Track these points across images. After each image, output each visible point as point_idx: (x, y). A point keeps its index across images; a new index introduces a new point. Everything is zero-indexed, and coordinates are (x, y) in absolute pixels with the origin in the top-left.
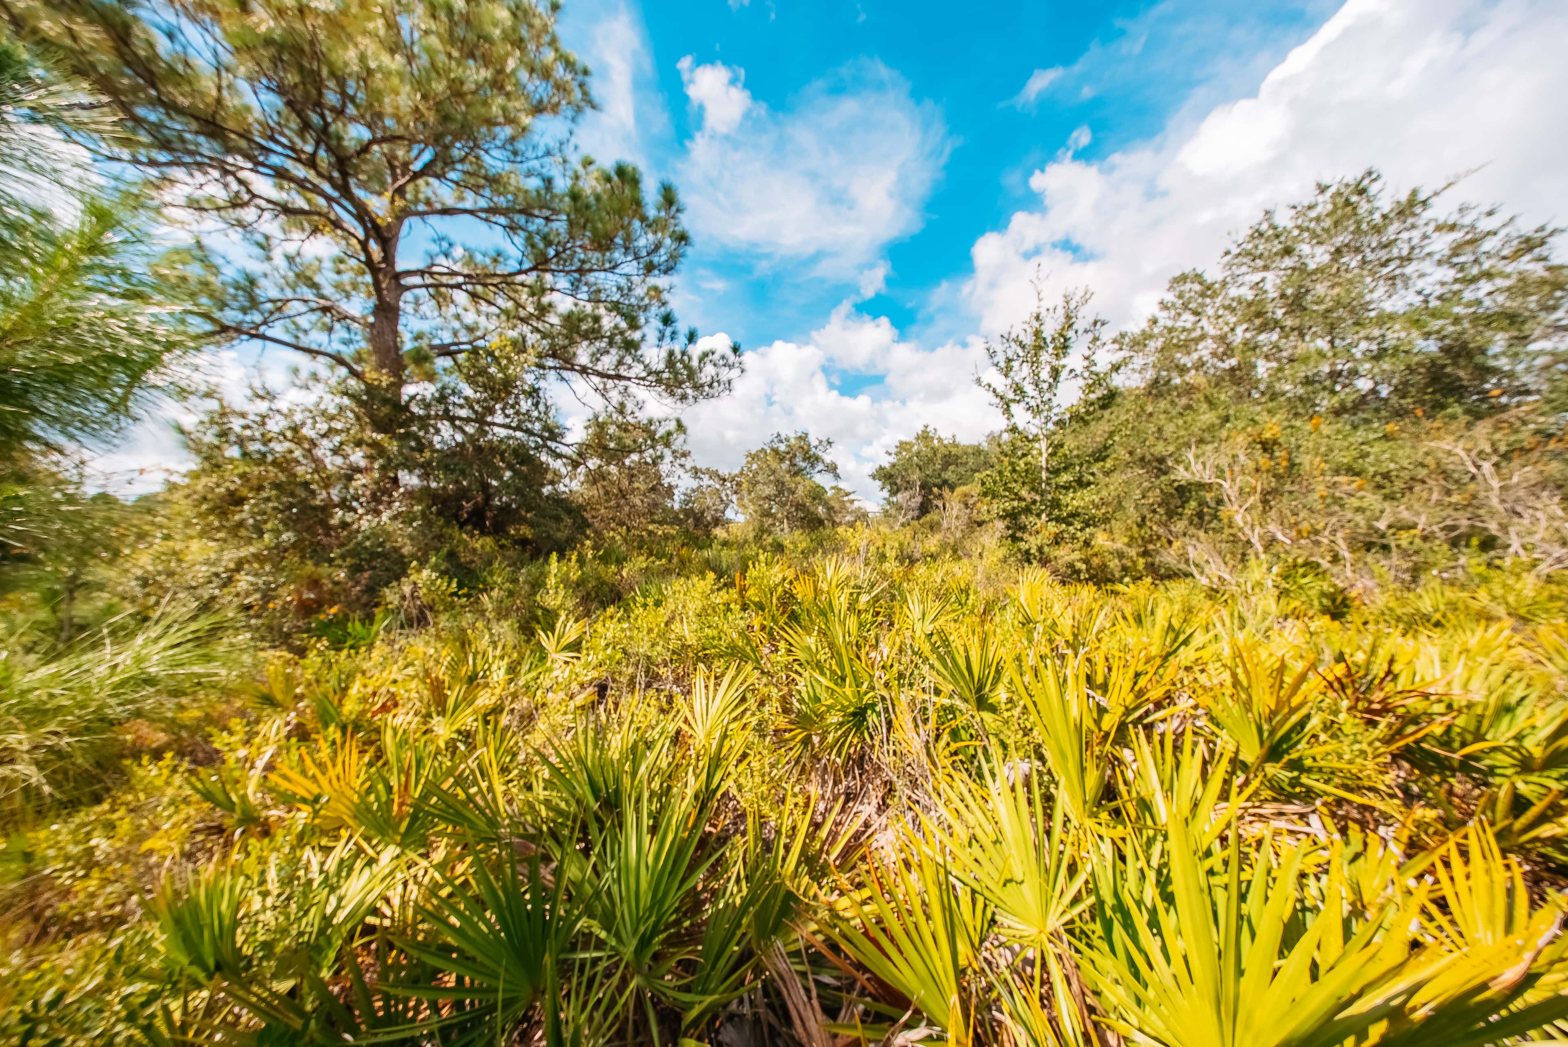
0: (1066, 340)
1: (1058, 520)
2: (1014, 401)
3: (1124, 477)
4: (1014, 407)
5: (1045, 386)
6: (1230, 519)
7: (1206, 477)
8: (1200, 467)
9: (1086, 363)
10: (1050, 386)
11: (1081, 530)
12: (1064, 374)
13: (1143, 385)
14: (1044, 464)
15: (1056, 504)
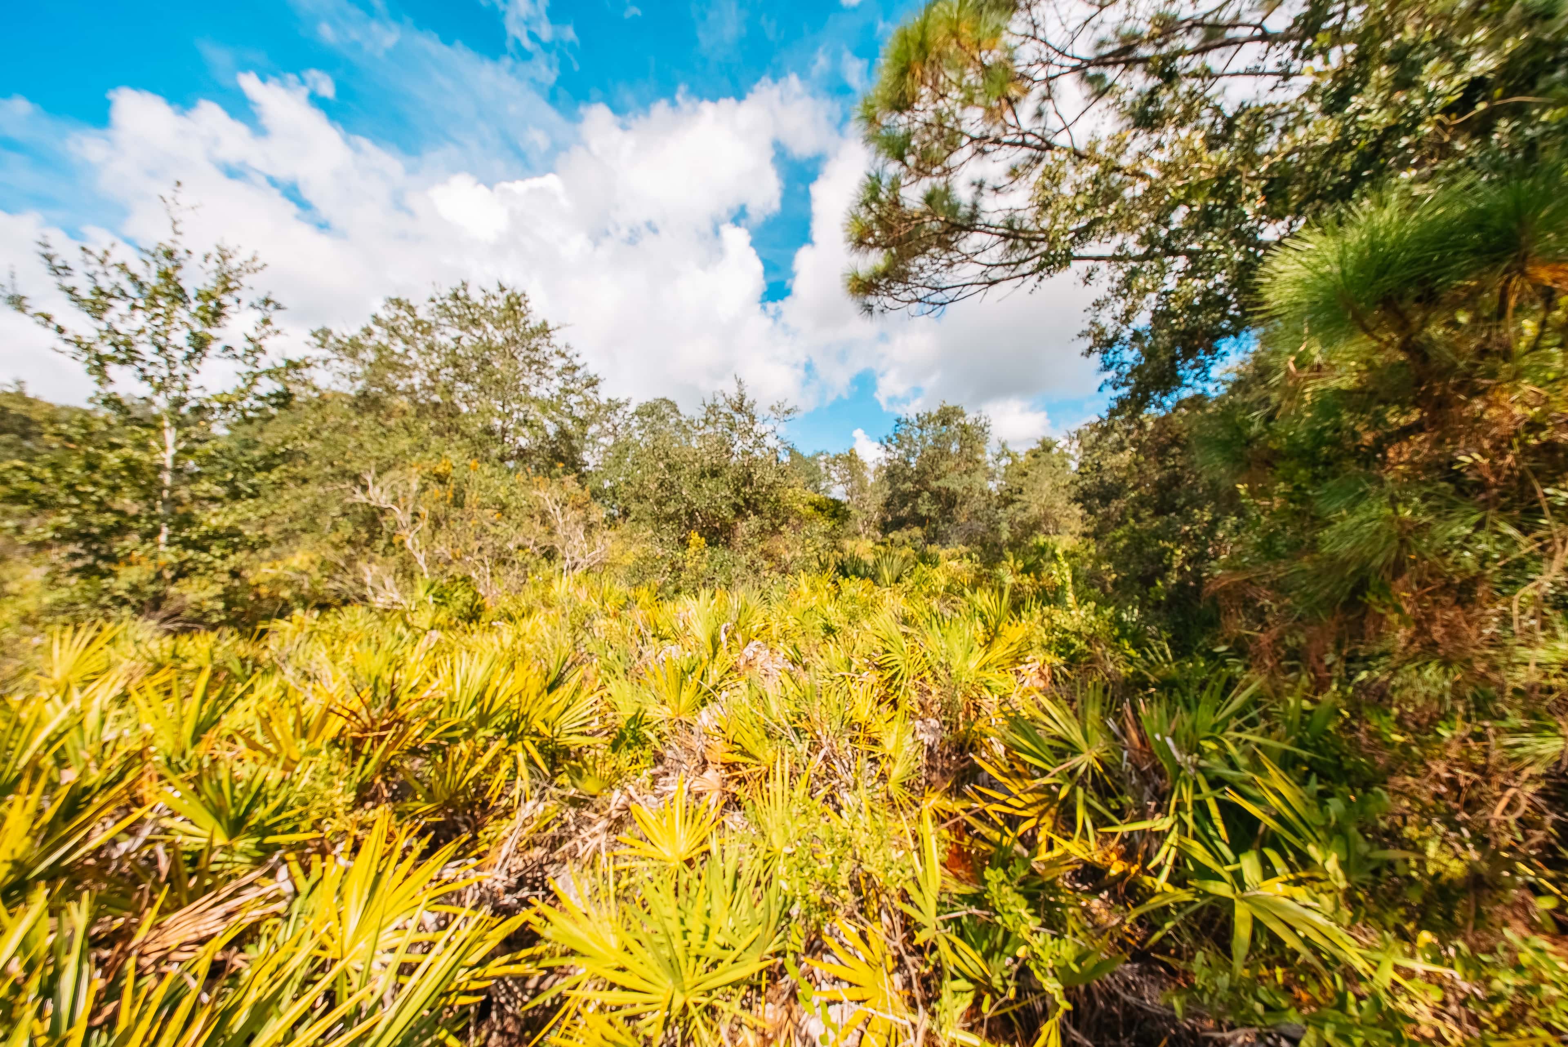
0: (219, 305)
1: (187, 544)
2: (112, 359)
3: (321, 490)
4: (113, 370)
5: (179, 355)
6: (402, 542)
7: (382, 501)
8: (377, 490)
9: (250, 346)
10: (189, 357)
11: (223, 557)
12: (214, 348)
13: (352, 393)
14: (169, 463)
15: (188, 520)
